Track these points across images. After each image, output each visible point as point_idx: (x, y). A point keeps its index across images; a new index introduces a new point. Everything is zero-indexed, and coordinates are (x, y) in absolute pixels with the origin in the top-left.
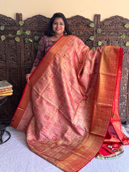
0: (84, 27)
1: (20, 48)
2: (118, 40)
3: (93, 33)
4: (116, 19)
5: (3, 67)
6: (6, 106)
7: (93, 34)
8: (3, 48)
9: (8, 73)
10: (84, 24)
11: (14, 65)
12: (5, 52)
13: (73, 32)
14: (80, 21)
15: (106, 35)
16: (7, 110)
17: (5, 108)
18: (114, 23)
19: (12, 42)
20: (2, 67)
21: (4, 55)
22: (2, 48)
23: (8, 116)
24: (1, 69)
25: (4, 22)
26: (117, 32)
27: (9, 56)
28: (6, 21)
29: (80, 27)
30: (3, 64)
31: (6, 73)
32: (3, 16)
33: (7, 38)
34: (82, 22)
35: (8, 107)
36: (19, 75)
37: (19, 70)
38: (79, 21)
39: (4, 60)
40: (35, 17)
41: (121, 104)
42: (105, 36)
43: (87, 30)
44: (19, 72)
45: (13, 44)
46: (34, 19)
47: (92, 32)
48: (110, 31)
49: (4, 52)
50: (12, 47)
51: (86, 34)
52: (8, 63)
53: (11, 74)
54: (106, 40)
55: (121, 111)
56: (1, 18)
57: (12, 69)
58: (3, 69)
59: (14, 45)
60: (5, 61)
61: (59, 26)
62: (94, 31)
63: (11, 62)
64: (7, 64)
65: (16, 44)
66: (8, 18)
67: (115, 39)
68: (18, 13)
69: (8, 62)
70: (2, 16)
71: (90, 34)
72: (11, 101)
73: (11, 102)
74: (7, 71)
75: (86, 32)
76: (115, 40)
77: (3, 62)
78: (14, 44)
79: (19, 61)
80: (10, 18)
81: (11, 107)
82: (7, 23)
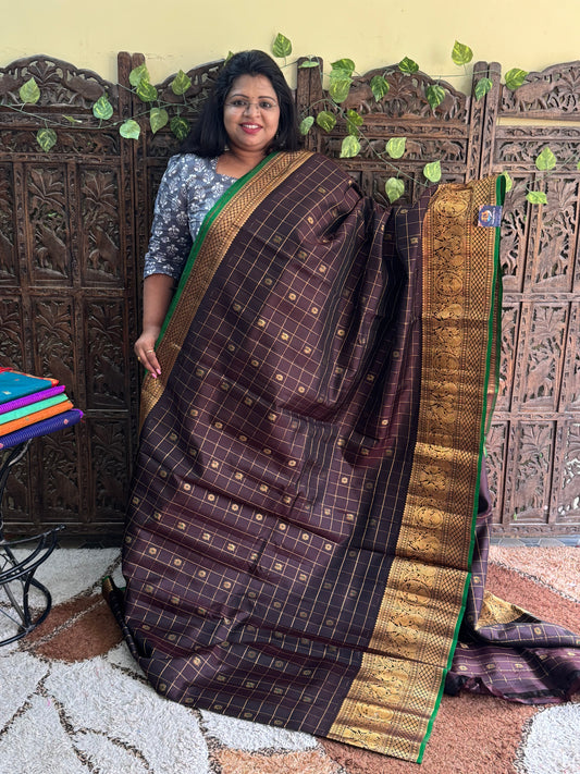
0: (421, 120)
1: (135, 213)
2: (572, 180)
3: (465, 145)
4: (570, 78)
5: (57, 296)
6: (70, 466)
7: (464, 151)
8: (58, 209)
9: (78, 321)
10: (423, 104)
11: (107, 285)
12: (67, 230)
13: (371, 140)
14: (408, 93)
15: (523, 155)
16: (76, 484)
17: (67, 473)
18: (561, 94)
19: (100, 183)
20: (52, 296)
21: (60, 242)
22: (53, 211)
23: (81, 509)
24: (48, 303)
25: (61, 92)
26: (573, 144)
27: (86, 246)
28: (73, 87)
29: (404, 117)
30: (57, 284)
31: (69, 322)
32: (59, 64)
33: (77, 164)
34: (415, 94)
35: (79, 469)
36: (131, 329)
37: (130, 310)
38: (403, 90)
39: (62, 265)
40: (204, 69)
41: (572, 462)
42: (515, 159)
43: (438, 134)
44: (131, 316)
45: (104, 193)
46: (200, 79)
47: (458, 143)
48: (542, 137)
49: (64, 228)
50: (99, 206)
51: (433, 150)
52: (82, 278)
53: (90, 326)
54: (523, 179)
55: (571, 489)
56: (48, 73)
57: (98, 303)
58: (59, 302)
59: (108, 199)
60: (69, 269)
61: (255, 112)
62: (471, 139)
63: (96, 272)
64: (78, 281)
65: (115, 192)
66: (82, 76)
67: (560, 177)
68: (126, 53)
69: (79, 273)
70: (50, 64)
71: (449, 151)
72: (94, 444)
73: (93, 450)
74: (77, 313)
75: (431, 143)
76: (562, 177)
77: (59, 273)
78: (107, 192)
79: (130, 269)
80: (89, 75)
81: (93, 468)
82: (77, 99)
